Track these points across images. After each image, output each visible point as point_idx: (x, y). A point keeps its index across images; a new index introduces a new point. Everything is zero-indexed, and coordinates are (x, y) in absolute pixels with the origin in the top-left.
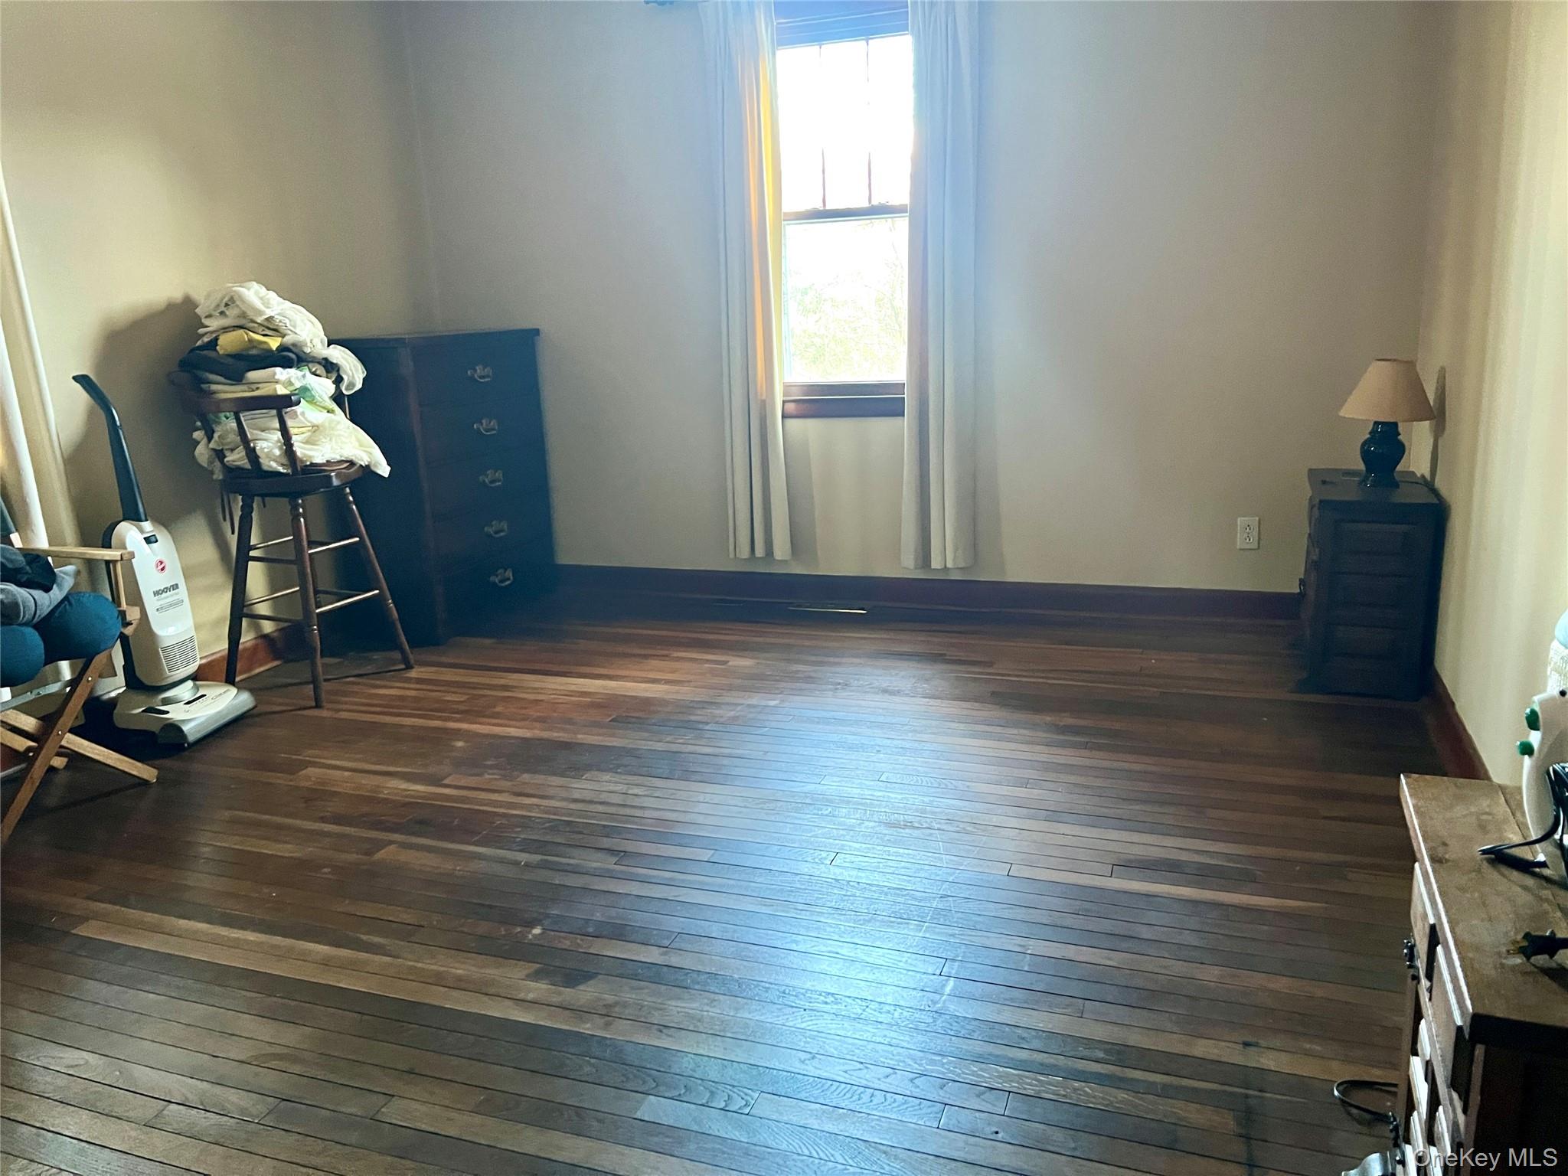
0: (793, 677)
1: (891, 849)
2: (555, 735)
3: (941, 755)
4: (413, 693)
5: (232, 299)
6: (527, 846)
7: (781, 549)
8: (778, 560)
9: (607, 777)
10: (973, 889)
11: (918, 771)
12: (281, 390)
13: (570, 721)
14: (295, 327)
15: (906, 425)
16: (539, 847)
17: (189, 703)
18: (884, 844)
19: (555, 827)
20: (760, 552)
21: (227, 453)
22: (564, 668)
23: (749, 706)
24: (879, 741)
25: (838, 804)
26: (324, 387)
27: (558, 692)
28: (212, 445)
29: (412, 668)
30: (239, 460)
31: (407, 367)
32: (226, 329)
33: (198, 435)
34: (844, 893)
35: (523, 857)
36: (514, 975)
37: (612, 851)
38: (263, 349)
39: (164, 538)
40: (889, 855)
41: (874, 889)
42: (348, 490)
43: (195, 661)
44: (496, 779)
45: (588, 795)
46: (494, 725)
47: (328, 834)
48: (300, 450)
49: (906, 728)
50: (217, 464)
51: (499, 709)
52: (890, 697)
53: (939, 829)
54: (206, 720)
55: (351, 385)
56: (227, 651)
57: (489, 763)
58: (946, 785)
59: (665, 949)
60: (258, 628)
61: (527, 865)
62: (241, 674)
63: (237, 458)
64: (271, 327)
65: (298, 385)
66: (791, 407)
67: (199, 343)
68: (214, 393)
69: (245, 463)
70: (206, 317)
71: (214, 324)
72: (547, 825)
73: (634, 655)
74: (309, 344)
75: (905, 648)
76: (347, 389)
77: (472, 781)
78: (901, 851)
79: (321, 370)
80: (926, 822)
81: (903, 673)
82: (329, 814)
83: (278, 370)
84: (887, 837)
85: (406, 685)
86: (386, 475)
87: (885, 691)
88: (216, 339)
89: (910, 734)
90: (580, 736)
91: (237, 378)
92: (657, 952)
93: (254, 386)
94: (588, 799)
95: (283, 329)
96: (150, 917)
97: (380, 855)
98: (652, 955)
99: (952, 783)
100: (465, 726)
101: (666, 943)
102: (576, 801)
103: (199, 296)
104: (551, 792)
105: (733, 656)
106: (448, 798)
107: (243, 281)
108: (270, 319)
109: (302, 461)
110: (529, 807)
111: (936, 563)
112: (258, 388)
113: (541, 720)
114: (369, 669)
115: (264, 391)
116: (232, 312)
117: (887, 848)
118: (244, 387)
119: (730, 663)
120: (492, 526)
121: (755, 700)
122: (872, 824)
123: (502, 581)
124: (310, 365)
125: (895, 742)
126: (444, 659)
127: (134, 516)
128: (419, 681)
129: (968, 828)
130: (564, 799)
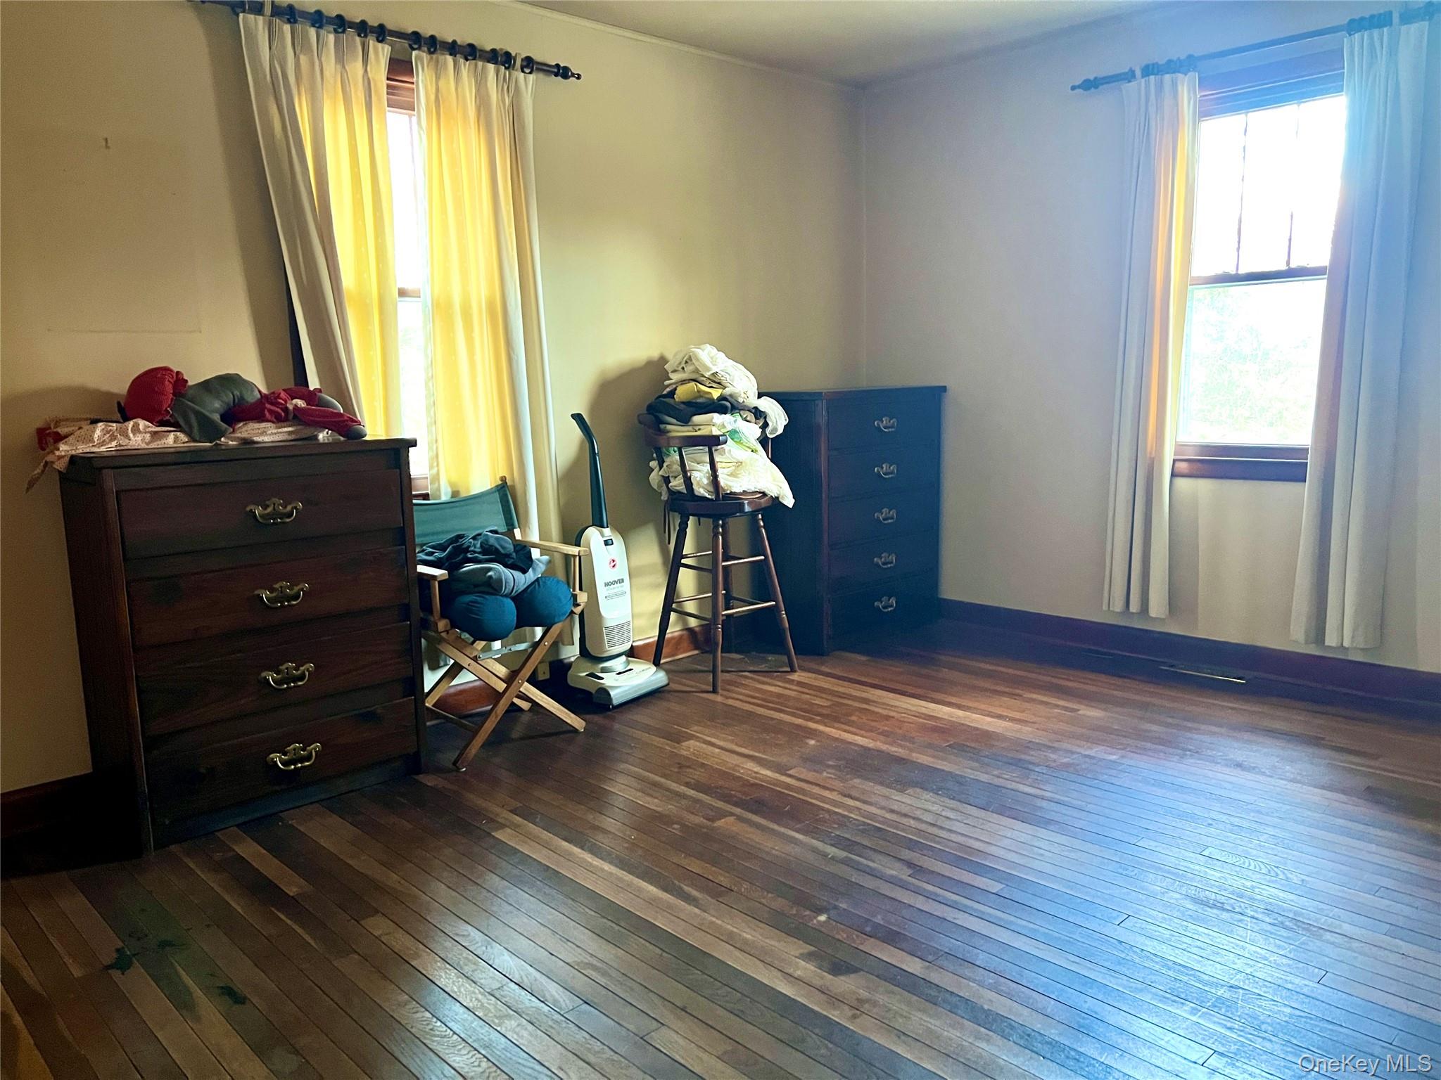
0: (1140, 735)
1: (1190, 925)
2: (894, 750)
3: (1282, 841)
4: (793, 694)
5: (690, 358)
6: (839, 843)
7: (1158, 607)
8: (1152, 618)
9: (927, 796)
10: (1270, 987)
11: (1248, 853)
12: (715, 432)
13: (912, 740)
14: (733, 381)
15: (1306, 492)
16: (848, 845)
17: (620, 673)
18: (1184, 918)
19: (868, 830)
20: (1134, 607)
21: (672, 479)
22: (919, 691)
23: (1086, 756)
24: (1214, 815)
25: (1147, 867)
26: (752, 431)
27: (909, 712)
28: (661, 473)
29: (795, 672)
30: (679, 485)
31: (821, 416)
32: (683, 382)
33: (653, 464)
34: (1123, 956)
35: (832, 851)
36: (791, 950)
37: (910, 864)
38: (708, 398)
39: (618, 542)
40: (1185, 931)
41: (1157, 960)
42: (760, 516)
43: (628, 641)
44: (831, 778)
45: (905, 809)
46: (845, 731)
47: (685, 797)
48: (724, 481)
49: (1249, 807)
50: (665, 487)
51: (854, 718)
52: (1242, 773)
53: (1253, 917)
54: (629, 690)
55: (775, 430)
56: (656, 638)
57: (830, 763)
58: (1277, 875)
59: (928, 964)
60: (685, 622)
61: (833, 858)
62: (666, 657)
63: (677, 484)
64: (716, 381)
65: (729, 428)
66: (1182, 466)
67: (665, 392)
68: (669, 432)
69: (682, 488)
70: (673, 372)
71: (675, 377)
72: (861, 827)
73: (987, 690)
74: (743, 395)
75: (1277, 725)
76: (770, 434)
77: (810, 776)
78: (1201, 929)
79: (751, 417)
80: (1241, 907)
81: (1266, 750)
82: (693, 781)
83: (716, 415)
84: (1190, 913)
85: (787, 686)
86: (791, 506)
87: (1239, 765)
88: (675, 389)
89: (1252, 814)
90: (914, 755)
91: (685, 421)
92: (921, 965)
93: (697, 428)
94: (903, 812)
95: (724, 382)
96: (546, 835)
97: (718, 823)
98: (914, 966)
99: (1284, 873)
100: (821, 728)
101: (930, 958)
102: (892, 811)
103: (669, 356)
104: (873, 799)
105: (1087, 705)
106: (788, 786)
107: (699, 344)
108: (715, 374)
109: (724, 490)
110: (850, 808)
111: (1331, 640)
112: (699, 429)
113: (885, 734)
114: (763, 667)
115: (704, 432)
116: (689, 368)
117: (1185, 923)
118: (690, 428)
119: (1080, 712)
120: (881, 559)
121: (1096, 751)
122: (1178, 896)
123: (885, 607)
124: (741, 412)
125: (1232, 819)
126: (824, 669)
127: (600, 525)
128: (799, 684)
129: (1287, 923)
130: (883, 808)
